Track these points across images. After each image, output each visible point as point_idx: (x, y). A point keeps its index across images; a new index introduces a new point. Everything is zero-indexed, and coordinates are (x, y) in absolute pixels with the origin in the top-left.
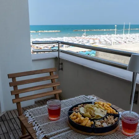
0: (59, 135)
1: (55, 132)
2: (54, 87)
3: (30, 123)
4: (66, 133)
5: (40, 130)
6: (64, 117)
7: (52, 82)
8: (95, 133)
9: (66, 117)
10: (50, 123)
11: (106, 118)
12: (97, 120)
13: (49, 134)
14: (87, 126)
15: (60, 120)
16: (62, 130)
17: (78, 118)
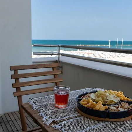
0: (69, 121)
1: (64, 118)
2: (57, 83)
3: (35, 110)
4: (77, 119)
5: (47, 116)
6: (71, 105)
7: (55, 78)
8: (110, 118)
9: (74, 106)
10: (57, 110)
11: (120, 104)
12: (111, 105)
13: (57, 120)
14: (101, 110)
15: (68, 107)
16: (72, 116)
17: (90, 103)
